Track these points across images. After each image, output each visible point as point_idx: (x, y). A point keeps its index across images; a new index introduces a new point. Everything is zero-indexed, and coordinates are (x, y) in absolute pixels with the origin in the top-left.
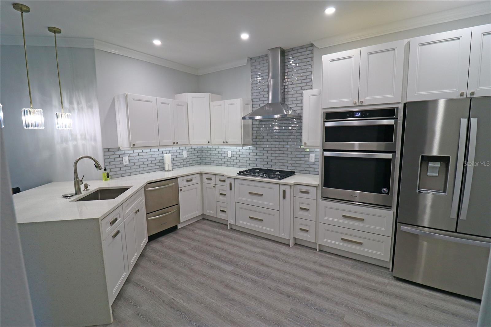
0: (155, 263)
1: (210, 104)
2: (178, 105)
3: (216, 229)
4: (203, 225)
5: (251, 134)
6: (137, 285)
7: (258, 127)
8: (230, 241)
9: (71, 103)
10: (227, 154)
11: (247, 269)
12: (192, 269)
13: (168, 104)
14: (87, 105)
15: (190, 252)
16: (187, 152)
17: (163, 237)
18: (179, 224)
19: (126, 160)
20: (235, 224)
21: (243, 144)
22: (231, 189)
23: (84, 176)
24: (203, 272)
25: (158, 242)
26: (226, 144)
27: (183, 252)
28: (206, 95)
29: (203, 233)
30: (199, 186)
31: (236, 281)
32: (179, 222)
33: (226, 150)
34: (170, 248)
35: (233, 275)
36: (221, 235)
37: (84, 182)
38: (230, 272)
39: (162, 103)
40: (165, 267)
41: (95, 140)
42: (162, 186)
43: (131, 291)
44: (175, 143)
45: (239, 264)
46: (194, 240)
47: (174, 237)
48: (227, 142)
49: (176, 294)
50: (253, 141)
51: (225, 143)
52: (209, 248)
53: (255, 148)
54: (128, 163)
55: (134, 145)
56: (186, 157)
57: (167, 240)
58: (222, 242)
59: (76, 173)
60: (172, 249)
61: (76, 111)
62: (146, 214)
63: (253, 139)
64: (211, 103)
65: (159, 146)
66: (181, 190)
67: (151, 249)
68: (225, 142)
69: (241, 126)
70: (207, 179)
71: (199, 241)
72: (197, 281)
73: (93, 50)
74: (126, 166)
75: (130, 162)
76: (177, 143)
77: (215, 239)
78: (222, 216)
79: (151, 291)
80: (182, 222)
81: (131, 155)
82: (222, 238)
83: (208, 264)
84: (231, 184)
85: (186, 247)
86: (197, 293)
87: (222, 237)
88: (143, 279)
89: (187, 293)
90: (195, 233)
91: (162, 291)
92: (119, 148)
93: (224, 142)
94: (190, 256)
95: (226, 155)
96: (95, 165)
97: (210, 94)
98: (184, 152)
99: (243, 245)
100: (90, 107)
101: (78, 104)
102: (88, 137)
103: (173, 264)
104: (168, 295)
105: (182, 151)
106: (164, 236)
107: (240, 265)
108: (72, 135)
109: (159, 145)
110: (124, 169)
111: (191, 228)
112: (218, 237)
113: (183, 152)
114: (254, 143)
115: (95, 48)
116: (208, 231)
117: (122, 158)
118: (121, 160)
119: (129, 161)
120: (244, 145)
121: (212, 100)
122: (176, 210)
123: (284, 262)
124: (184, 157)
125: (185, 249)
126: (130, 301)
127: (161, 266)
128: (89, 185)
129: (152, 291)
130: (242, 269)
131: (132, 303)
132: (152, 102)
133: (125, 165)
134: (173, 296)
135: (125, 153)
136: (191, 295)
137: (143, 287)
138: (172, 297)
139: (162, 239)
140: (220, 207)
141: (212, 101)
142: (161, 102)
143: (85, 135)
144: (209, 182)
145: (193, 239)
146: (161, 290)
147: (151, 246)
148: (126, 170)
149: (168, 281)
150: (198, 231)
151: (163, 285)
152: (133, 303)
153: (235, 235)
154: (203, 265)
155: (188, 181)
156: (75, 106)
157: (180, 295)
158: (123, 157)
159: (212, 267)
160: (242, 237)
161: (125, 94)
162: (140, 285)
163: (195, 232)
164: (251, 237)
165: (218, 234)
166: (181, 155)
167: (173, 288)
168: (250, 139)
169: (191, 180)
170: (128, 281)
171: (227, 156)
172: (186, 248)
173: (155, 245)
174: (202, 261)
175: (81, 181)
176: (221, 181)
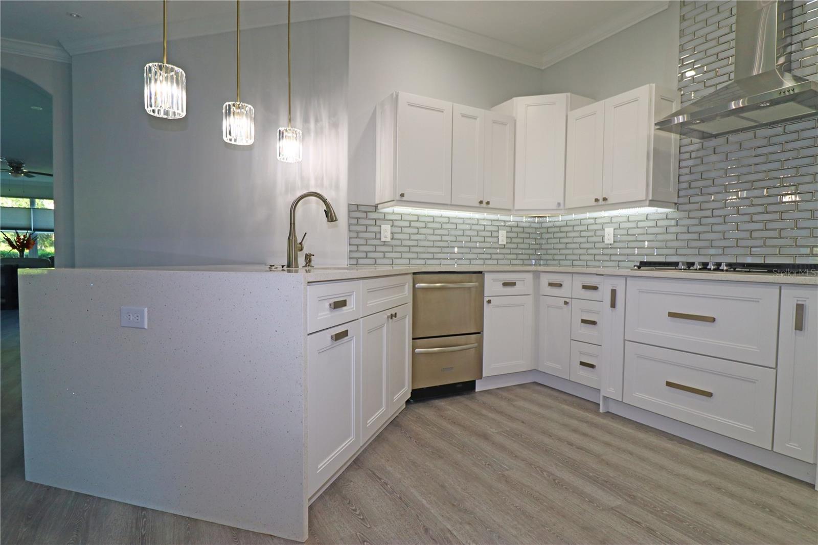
0: (420, 445)
1: (567, 116)
2: (495, 122)
3: (566, 407)
4: (534, 395)
5: (673, 179)
6: (374, 476)
7: (695, 158)
8: (607, 438)
9: (306, 120)
10: (603, 237)
11: (666, 515)
12: (504, 475)
13: (475, 118)
14: (329, 122)
15: (499, 439)
16: (507, 232)
17: (441, 400)
18: (480, 380)
19: (386, 231)
20: (620, 400)
21: (651, 199)
22: (613, 305)
23: (305, 234)
24: (532, 490)
25: (432, 406)
26: (602, 205)
27: (485, 437)
28: (560, 99)
29: (535, 409)
30: (529, 300)
31: (635, 539)
32: (481, 377)
33: (599, 227)
34: (455, 422)
35: (622, 519)
36: (583, 421)
37: (306, 251)
38: (612, 508)
39: (464, 116)
40: (441, 458)
41: (337, 187)
42: (451, 283)
43: (359, 484)
44: (484, 203)
45: (639, 495)
46: (511, 418)
47: (467, 405)
48: (605, 199)
49: (461, 523)
50: (678, 197)
51: (601, 202)
52: (547, 440)
53: (682, 215)
54: (389, 239)
55: (402, 195)
56: (505, 243)
57: (450, 407)
58: (585, 435)
59: (292, 224)
60: (460, 425)
61: (312, 134)
62: (413, 339)
63: (679, 190)
64: (570, 113)
65: (451, 205)
66: (489, 302)
67: (416, 416)
68: (601, 200)
69: (648, 154)
70: (550, 284)
71: (523, 422)
72: (516, 507)
73: (347, 18)
74: (385, 244)
75: (392, 239)
76: (488, 203)
77: (565, 425)
78: (584, 376)
79: (400, 498)
80: (485, 377)
81: (396, 223)
82: (584, 428)
83: (546, 476)
84: (614, 292)
85: (491, 428)
86: (516, 537)
87: (585, 425)
88: (389, 468)
89: (486, 528)
90: (514, 406)
91: (428, 506)
92: (376, 207)
93: (597, 200)
94: (503, 448)
95: (600, 239)
96: (325, 210)
97: (569, 94)
98: (500, 231)
99: (647, 454)
100: (335, 125)
101: (317, 121)
102: (326, 183)
103: (459, 456)
104: (440, 518)
105: (496, 229)
106: (445, 399)
107: (642, 499)
108: (302, 178)
109: (450, 203)
110: (382, 250)
111: (505, 394)
112: (574, 423)
113: (498, 231)
114: (681, 200)
115: (352, 13)
116: (549, 407)
117: (380, 226)
118: (379, 230)
119: (392, 234)
120: (653, 203)
121: (573, 106)
122: (476, 344)
123: (804, 528)
124: (500, 243)
125: (489, 432)
126: (352, 506)
127: (432, 452)
128: (313, 255)
129: (403, 499)
130: (651, 513)
131: (355, 510)
132: (443, 112)
133: (384, 242)
134: (452, 526)
135: (386, 218)
136: (499, 537)
137: (387, 484)
138: (449, 527)
139: (441, 403)
140: (581, 353)
141: (572, 110)
142: (461, 114)
143: (323, 178)
144: (555, 291)
145: (509, 416)
146: (424, 502)
147: (417, 411)
148: (384, 253)
149: (443, 487)
150: (521, 403)
151: (430, 493)
152: (358, 513)
153: (620, 427)
154: (534, 474)
155: (505, 284)
156: (312, 125)
157: (468, 527)
158: (382, 226)
159: (557, 483)
160: (641, 435)
161: (395, 93)
162: (380, 479)
163: (514, 403)
164: (672, 440)
165: (571, 416)
166: (494, 237)
167: (454, 505)
168: (671, 189)
169: (513, 284)
170: (357, 463)
171: (603, 242)
172: (491, 430)
173: (424, 411)
174: (531, 465)
175: (301, 244)
176: (585, 287)
